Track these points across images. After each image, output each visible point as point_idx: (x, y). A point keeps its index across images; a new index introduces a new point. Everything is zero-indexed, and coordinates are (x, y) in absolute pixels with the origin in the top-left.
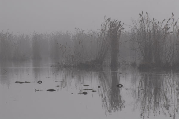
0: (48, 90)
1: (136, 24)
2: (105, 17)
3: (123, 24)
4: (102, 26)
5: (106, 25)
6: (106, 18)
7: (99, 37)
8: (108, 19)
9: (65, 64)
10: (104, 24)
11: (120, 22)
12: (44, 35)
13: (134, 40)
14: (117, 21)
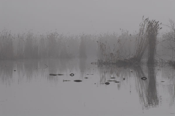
0: (74, 81)
1: (174, 25)
2: (143, 17)
3: (161, 24)
4: (140, 25)
5: (144, 25)
6: (145, 19)
7: (138, 36)
8: (146, 19)
9: (104, 61)
10: (142, 24)
11: (158, 22)
12: (92, 36)
13: (171, 39)
14: (154, 21)
